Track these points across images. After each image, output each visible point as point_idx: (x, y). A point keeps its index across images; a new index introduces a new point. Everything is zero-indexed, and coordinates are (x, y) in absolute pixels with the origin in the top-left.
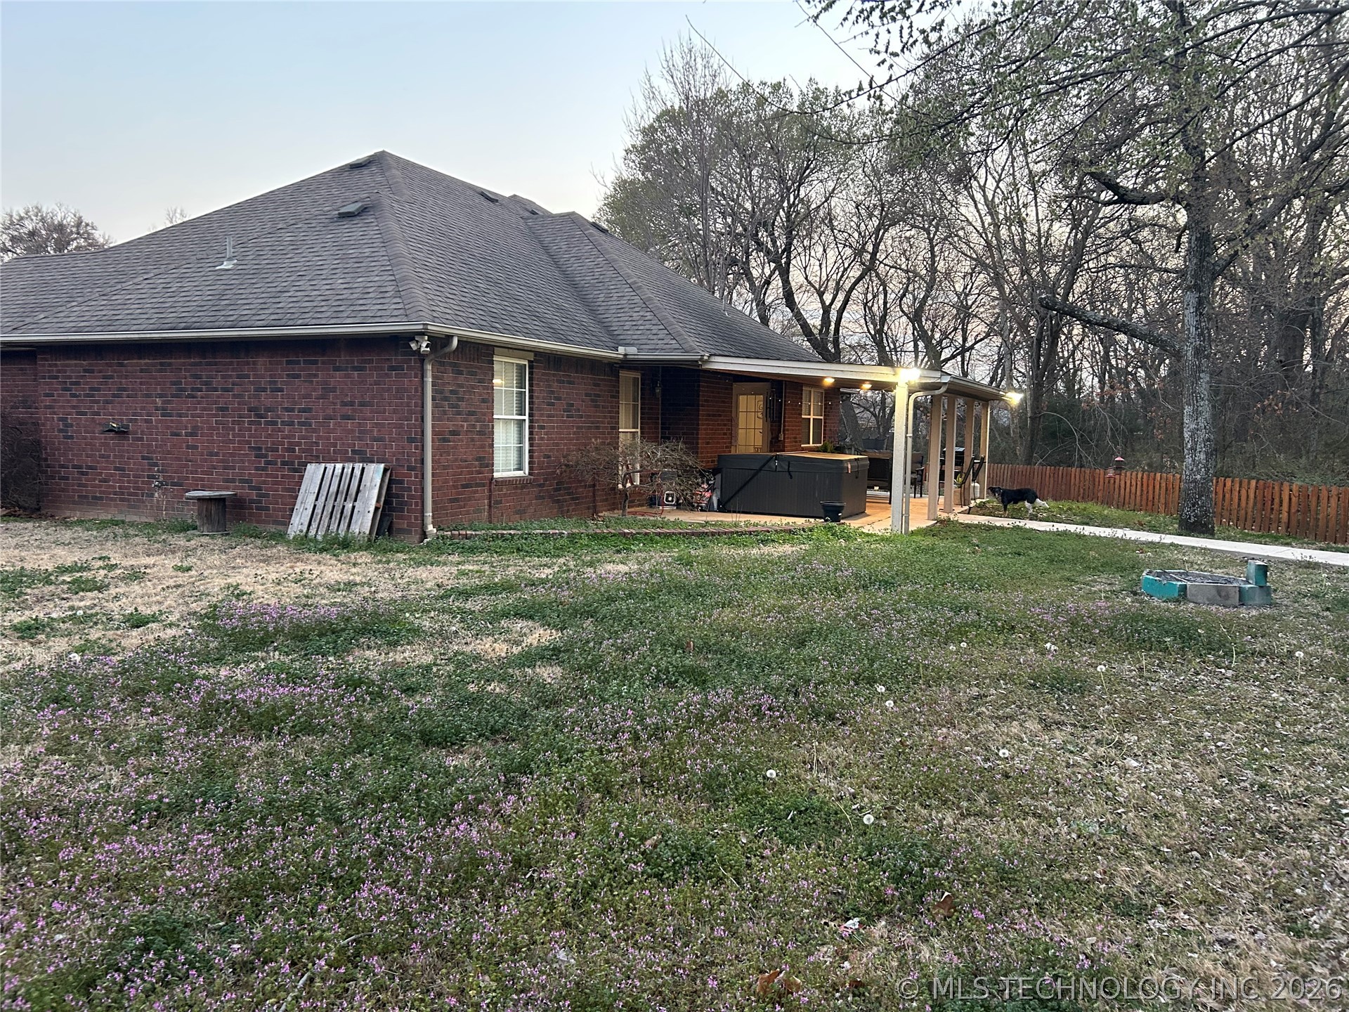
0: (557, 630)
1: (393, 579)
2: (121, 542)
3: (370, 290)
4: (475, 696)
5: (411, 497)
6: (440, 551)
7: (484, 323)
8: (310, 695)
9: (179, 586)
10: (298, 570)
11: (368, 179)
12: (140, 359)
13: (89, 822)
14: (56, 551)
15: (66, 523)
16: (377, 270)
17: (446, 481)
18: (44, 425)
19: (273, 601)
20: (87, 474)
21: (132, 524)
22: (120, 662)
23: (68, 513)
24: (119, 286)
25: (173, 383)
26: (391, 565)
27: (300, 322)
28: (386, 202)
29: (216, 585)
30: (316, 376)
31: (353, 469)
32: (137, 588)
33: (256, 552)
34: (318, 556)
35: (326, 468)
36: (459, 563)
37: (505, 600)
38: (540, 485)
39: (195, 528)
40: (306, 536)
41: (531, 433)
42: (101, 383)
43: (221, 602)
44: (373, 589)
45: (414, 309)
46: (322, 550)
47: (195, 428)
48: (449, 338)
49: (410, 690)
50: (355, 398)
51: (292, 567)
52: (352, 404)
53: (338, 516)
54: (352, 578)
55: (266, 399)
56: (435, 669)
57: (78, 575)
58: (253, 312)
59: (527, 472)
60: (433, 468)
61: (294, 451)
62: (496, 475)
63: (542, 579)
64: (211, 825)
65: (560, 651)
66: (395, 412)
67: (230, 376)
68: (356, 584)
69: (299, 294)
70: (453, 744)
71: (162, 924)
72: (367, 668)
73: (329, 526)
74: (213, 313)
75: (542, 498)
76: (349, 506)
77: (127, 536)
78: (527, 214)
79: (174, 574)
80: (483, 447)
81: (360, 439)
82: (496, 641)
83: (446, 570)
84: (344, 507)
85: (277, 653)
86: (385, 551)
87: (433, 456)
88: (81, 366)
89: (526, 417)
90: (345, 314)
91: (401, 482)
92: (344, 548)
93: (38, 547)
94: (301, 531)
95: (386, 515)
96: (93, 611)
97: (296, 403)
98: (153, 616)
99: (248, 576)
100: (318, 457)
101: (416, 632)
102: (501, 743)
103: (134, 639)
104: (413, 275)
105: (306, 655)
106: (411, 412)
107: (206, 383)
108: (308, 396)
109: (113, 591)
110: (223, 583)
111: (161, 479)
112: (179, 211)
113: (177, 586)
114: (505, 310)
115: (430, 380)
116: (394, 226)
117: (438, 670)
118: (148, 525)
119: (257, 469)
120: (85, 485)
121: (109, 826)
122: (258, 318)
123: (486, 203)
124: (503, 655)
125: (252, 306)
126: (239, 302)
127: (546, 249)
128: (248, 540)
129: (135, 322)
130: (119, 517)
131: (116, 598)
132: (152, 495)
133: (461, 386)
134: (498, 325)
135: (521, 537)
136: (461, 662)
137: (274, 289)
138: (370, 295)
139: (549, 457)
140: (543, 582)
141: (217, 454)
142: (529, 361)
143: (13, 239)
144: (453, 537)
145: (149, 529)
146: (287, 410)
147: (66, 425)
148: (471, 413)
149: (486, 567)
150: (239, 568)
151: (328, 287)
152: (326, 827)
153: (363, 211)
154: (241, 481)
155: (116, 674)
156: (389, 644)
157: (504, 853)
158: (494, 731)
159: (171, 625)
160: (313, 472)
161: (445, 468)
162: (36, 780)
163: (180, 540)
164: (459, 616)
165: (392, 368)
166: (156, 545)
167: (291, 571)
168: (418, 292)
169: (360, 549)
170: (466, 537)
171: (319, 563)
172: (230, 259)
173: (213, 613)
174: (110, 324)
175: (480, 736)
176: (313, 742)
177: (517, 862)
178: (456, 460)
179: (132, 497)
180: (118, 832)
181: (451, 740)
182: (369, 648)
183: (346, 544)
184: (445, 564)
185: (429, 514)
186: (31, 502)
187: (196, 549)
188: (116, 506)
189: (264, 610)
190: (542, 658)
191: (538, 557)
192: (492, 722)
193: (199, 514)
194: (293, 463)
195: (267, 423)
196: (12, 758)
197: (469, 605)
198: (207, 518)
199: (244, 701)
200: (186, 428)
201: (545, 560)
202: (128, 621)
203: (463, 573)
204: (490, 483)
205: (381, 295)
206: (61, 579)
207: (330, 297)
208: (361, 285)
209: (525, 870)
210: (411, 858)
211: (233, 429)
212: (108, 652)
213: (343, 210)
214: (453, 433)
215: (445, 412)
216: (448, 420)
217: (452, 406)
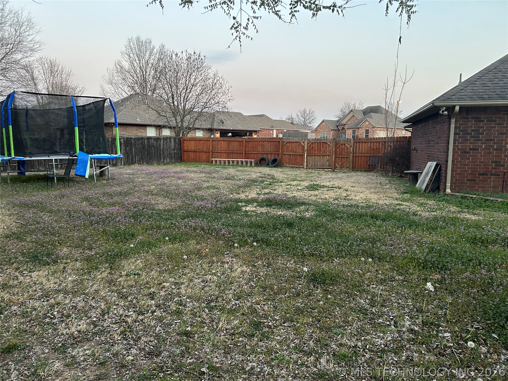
12: (420, 124)
17: (465, 171)
20: (413, 164)
25: (422, 133)
30: (436, 127)
53: (423, 182)
55: (430, 137)
60: (454, 165)
76: (426, 178)
81: (439, 152)
87: (455, 159)
88: (415, 128)
91: (442, 170)
97: (433, 138)
108: (434, 135)
111: (419, 166)
115: (454, 126)
161: (465, 165)
165: (444, 122)
178: (474, 162)
185: (448, 184)
195: (429, 146)
198: (409, 180)
200: (422, 149)
204: (504, 175)
214: (473, 149)
215: (467, 140)
216: (469, 143)
217: (473, 137)
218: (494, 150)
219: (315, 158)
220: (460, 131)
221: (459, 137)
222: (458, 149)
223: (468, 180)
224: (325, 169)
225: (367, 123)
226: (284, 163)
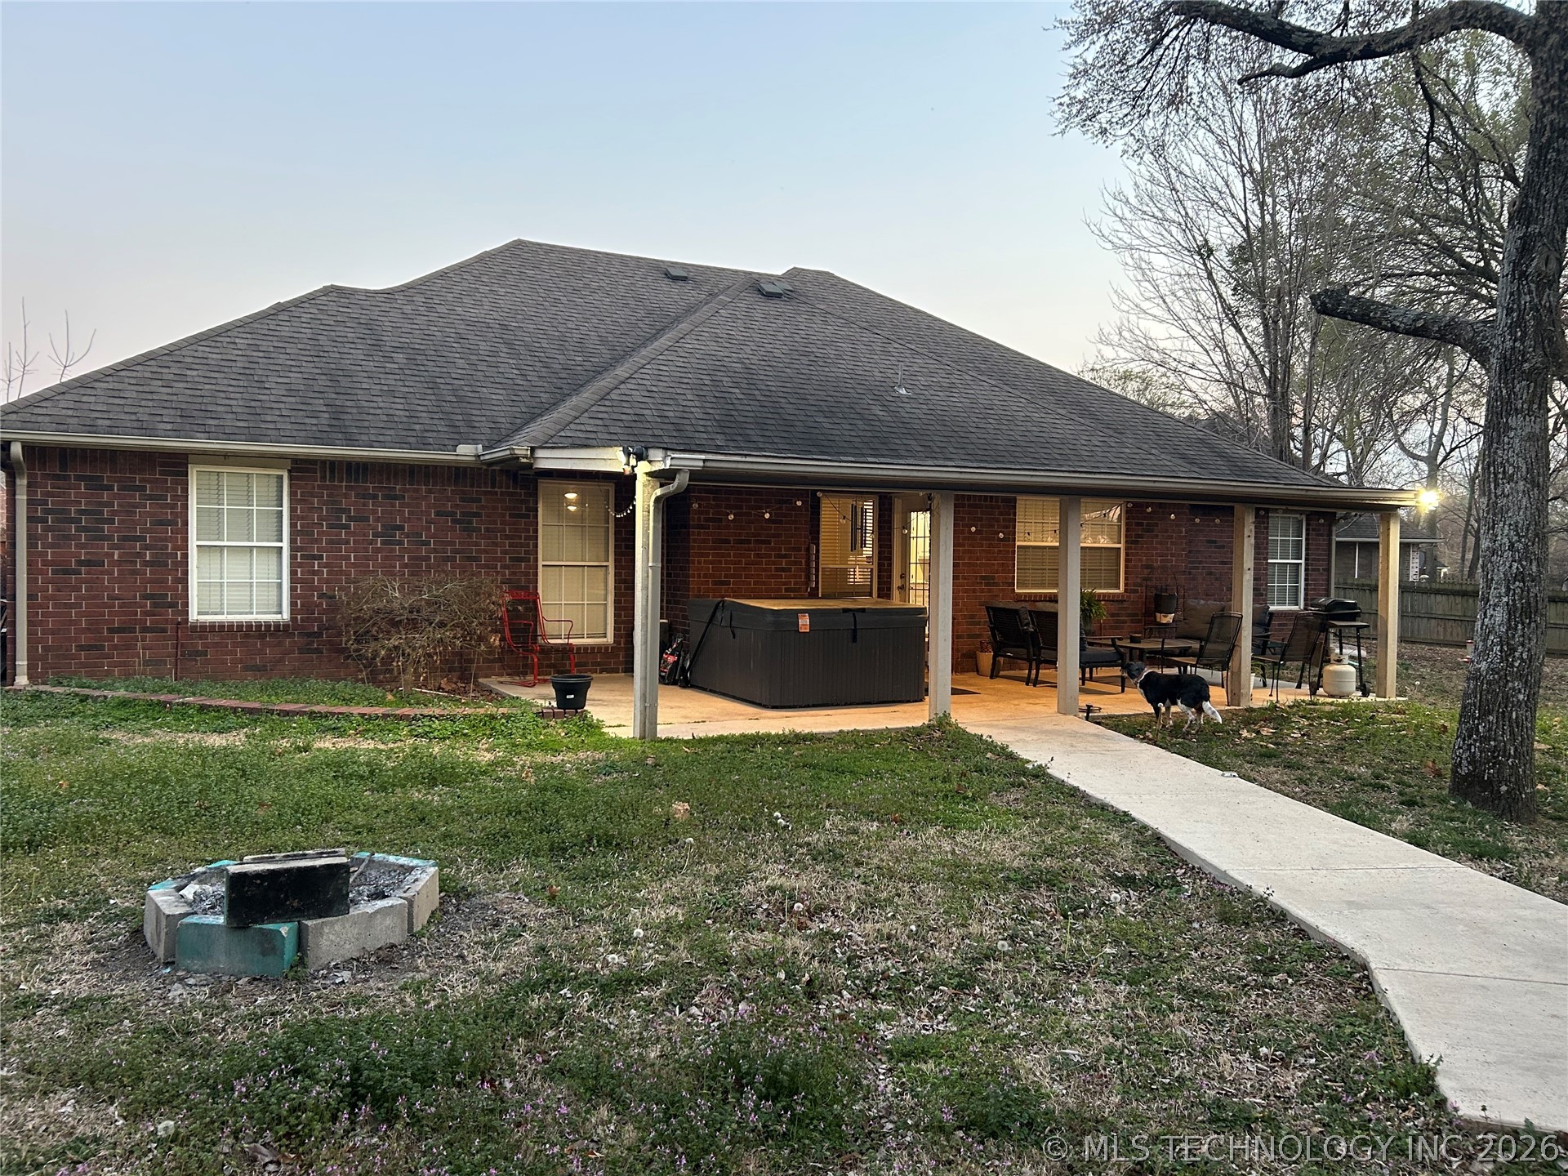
17: (73, 623)
38: (309, 635)
41: (292, 565)
59: (287, 616)
62: (197, 618)
75: (317, 651)
89: (284, 544)
115: (25, 497)
133: (106, 504)
142: (288, 471)
185: (21, 662)
204: (178, 628)
214: (88, 563)
215: (69, 538)
216: (76, 546)
217: (85, 529)
218: (146, 564)
220: (47, 512)
221: (46, 529)
222: (46, 563)
223: (80, 648)
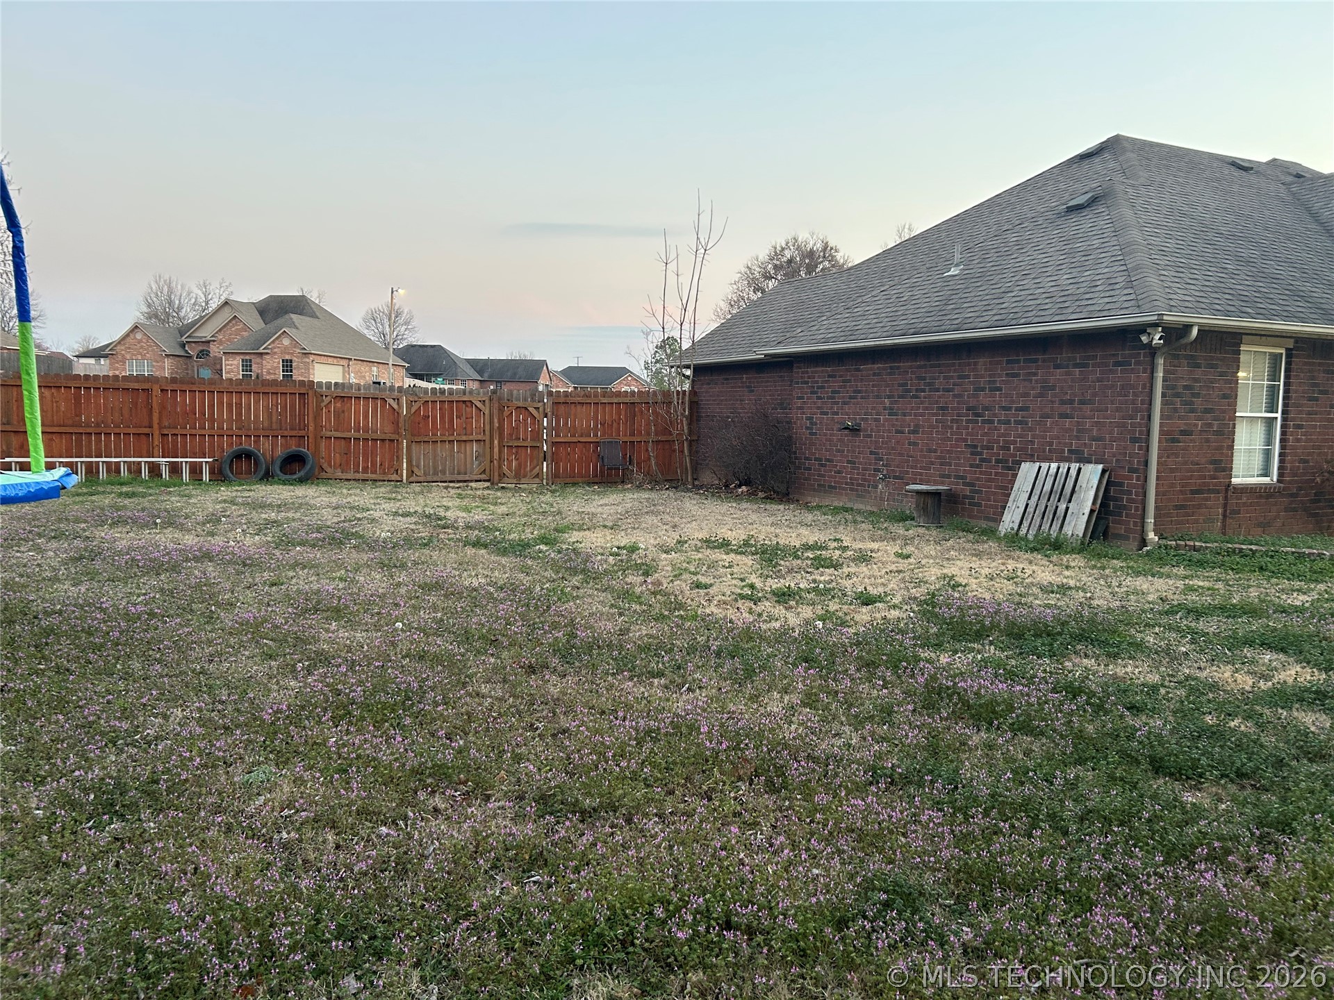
0: (1320, 670)
1: (1110, 587)
2: (851, 528)
3: (1099, 283)
4: (1214, 729)
5: (1130, 501)
6: (1162, 561)
7: (1232, 309)
8: (1028, 695)
9: (901, 571)
10: (1010, 568)
11: (1099, 167)
12: (873, 363)
13: (836, 775)
14: (801, 531)
15: (810, 509)
16: (1106, 262)
17: (1172, 486)
18: (795, 423)
19: (987, 596)
20: (825, 466)
21: (859, 512)
22: (855, 634)
23: (809, 499)
24: (860, 300)
25: (900, 385)
26: (1107, 571)
27: (1023, 321)
28: (1119, 188)
29: (933, 574)
30: (1035, 374)
31: (1069, 469)
32: (865, 569)
33: (968, 546)
34: (1028, 555)
35: (1040, 467)
36: (1186, 577)
37: (1244, 626)
38: (1292, 495)
39: (913, 519)
40: (1017, 534)
41: (1283, 433)
42: (840, 387)
43: (938, 590)
44: (1089, 595)
45: (1148, 300)
46: (1033, 550)
47: (917, 426)
48: (1188, 327)
49: (1134, 709)
50: (1075, 396)
51: (1003, 564)
52: (1071, 402)
53: (1051, 517)
54: (1065, 581)
55: (984, 398)
56: (1163, 691)
57: (819, 552)
58: (977, 314)
59: (1275, 479)
60: (1158, 471)
61: (1009, 449)
62: (1235, 481)
63: (1297, 607)
64: (938, 803)
65: (1326, 697)
66: (1118, 410)
67: (952, 377)
68: (1070, 588)
69: (1023, 293)
70: (1188, 778)
71: (901, 887)
72: (1087, 678)
73: (1040, 526)
74: (940, 318)
75: (1295, 510)
76: (1062, 506)
77: (855, 522)
78: (1290, 179)
79: (895, 559)
80: (1220, 448)
81: (1078, 438)
82: (1237, 671)
83: (1171, 582)
84: (1057, 507)
85: (992, 647)
86: (1099, 556)
87: (1159, 457)
88: (827, 371)
89: (1279, 415)
90: (1070, 310)
91: (1121, 485)
92: (1055, 550)
93: (787, 526)
94: (1012, 529)
95: (1103, 518)
96: (831, 586)
97: (1013, 402)
98: (879, 596)
99: (961, 568)
100: (1032, 456)
101: (1139, 646)
102: (1249, 791)
103: (863, 615)
104: (1148, 262)
105: (1021, 654)
106: (1136, 410)
107: (929, 384)
108: (1026, 395)
109: (846, 570)
110: (939, 573)
111: (885, 472)
112: (907, 226)
113: (899, 572)
114: (1260, 292)
115: (1161, 375)
116: (1128, 213)
117: (1168, 693)
118: (872, 513)
119: (971, 466)
120: (823, 476)
121: (853, 783)
122: (982, 319)
123: (1237, 173)
124: (1248, 688)
125: (976, 309)
126: (965, 305)
127: (1315, 217)
128: (961, 534)
129: (872, 331)
130: (849, 505)
131: (849, 576)
132: (876, 487)
133: (1196, 380)
134: (1249, 310)
135: (1266, 554)
136: (1196, 689)
137: (998, 291)
138: (1098, 289)
139: (1306, 461)
140: (1300, 610)
141: (935, 451)
142: (1287, 350)
143: (775, 267)
144: (1177, 547)
145: (873, 517)
146: (1004, 408)
147: (811, 423)
148: (1207, 411)
149: (1220, 585)
150: (953, 560)
151: (1053, 284)
152: (1050, 835)
153: (1093, 201)
154: (957, 477)
155: (851, 645)
156: (1109, 655)
157: (1263, 919)
158: (1240, 775)
159: (895, 607)
160: (1027, 471)
161: (1172, 471)
162: (793, 727)
163: (899, 529)
164: (1190, 637)
165: (1117, 364)
166: (879, 532)
167: (1003, 568)
168: (1153, 280)
169: (1073, 551)
170: (1195, 549)
171: (1031, 562)
172: (957, 265)
173: (931, 600)
174: (851, 334)
175: (1222, 776)
176: (1031, 743)
177: (1279, 935)
178: (1185, 463)
179: (860, 488)
180: (860, 790)
181: (1189, 774)
182: (1086, 656)
183: (1057, 546)
184: (1169, 576)
185: (1150, 520)
186: (782, 488)
187: (913, 538)
188: (846, 495)
189: (979, 604)
190: (1301, 700)
191: (1289, 579)
192: (1238, 764)
193: (917, 506)
194: (1007, 461)
195: (984, 422)
196: (775, 704)
197: (1201, 625)
198: (924, 510)
199: (965, 690)
200: (909, 427)
201: (1297, 584)
202: (860, 598)
203: (1192, 589)
204: (1227, 490)
205: (1111, 288)
206: (806, 555)
207: (1055, 293)
208: (1089, 278)
209: (1289, 946)
210: (1148, 893)
211: (951, 428)
212: (843, 624)
213: (1071, 204)
214: (1184, 432)
215: (1176, 410)
219: (435, 451)
223: (1175, 507)
224: (471, 481)
225: (286, 342)
226: (325, 466)
